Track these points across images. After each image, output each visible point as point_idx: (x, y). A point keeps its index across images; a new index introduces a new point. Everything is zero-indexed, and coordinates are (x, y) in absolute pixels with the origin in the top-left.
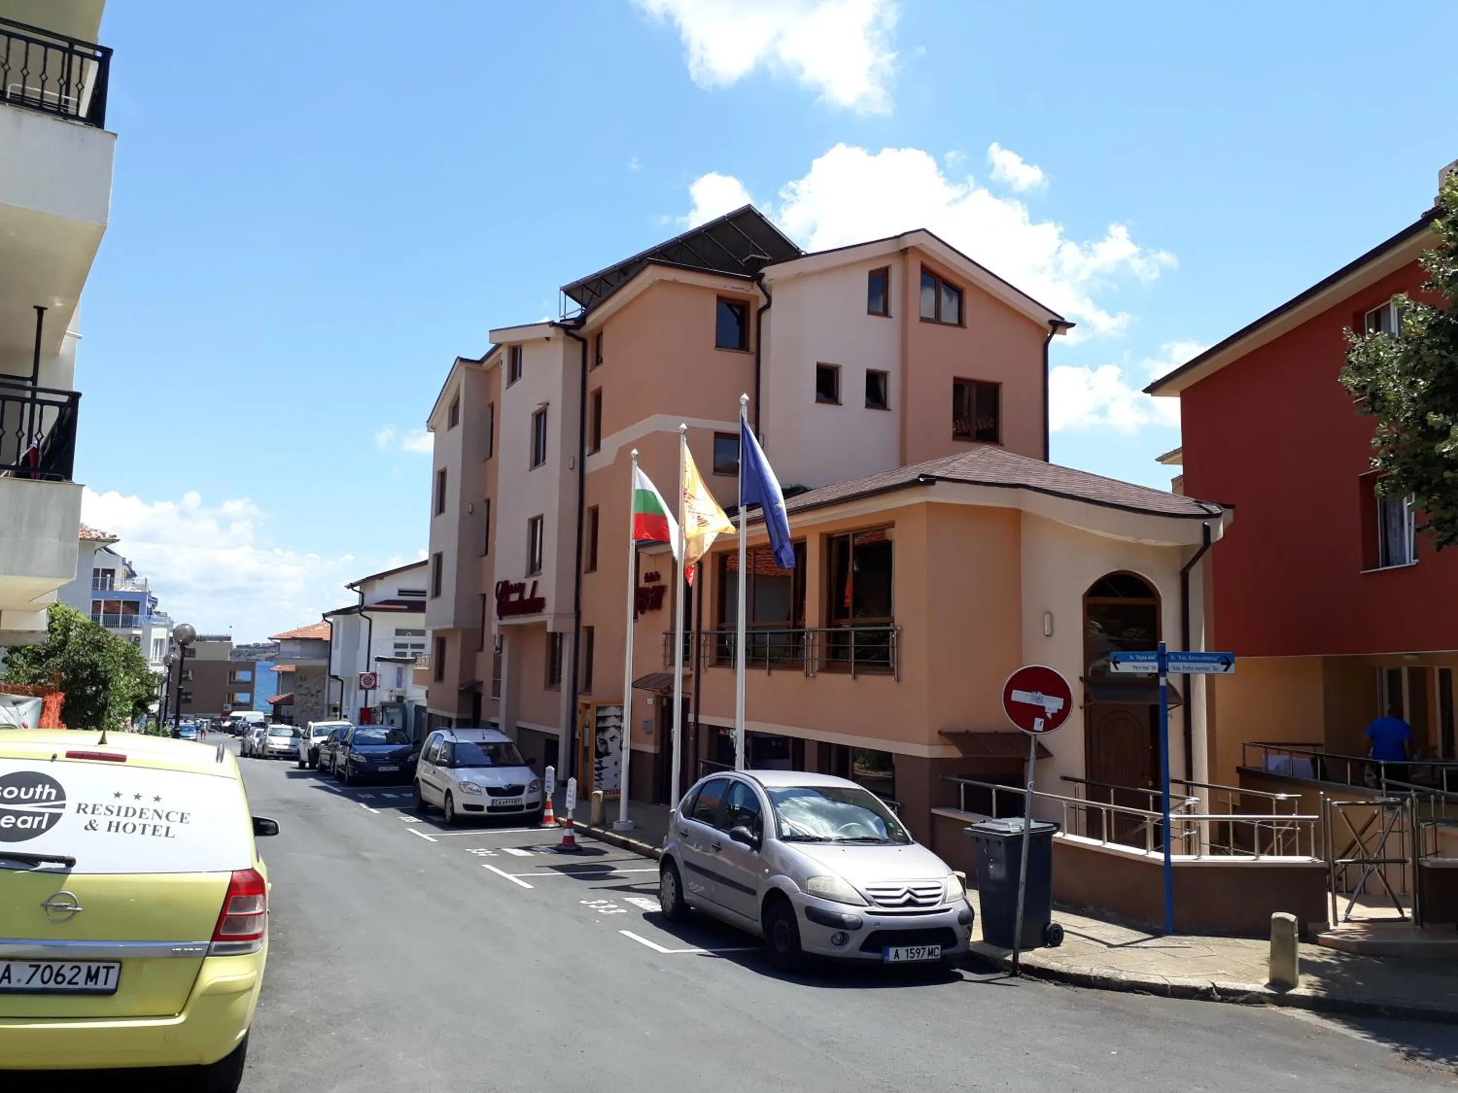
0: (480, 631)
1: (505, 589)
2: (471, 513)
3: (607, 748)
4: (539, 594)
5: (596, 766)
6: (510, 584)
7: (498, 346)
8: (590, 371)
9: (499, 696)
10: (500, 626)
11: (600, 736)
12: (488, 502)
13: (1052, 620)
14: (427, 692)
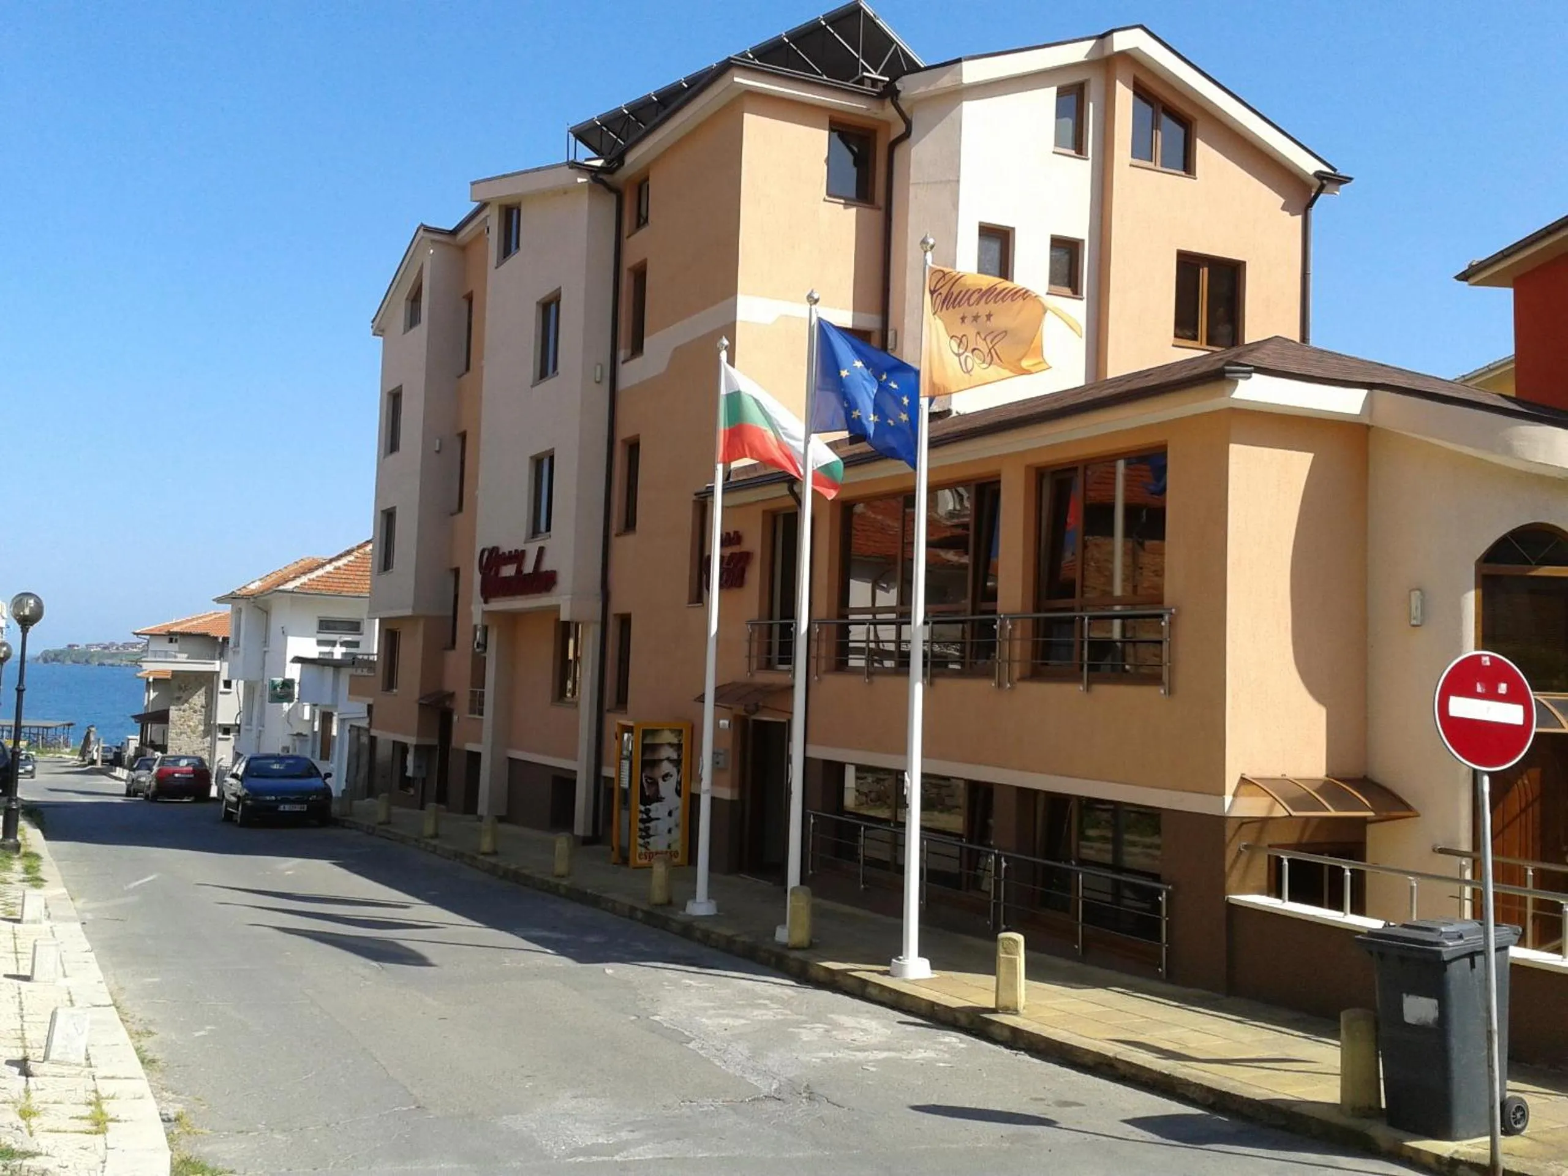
0: (451, 621)
1: (493, 559)
2: (438, 452)
3: (657, 791)
4: (547, 566)
5: (640, 816)
6: (501, 552)
7: (483, 206)
8: (628, 237)
9: (481, 714)
10: (484, 612)
11: (648, 772)
12: (463, 436)
13: (1423, 602)
14: (370, 708)
